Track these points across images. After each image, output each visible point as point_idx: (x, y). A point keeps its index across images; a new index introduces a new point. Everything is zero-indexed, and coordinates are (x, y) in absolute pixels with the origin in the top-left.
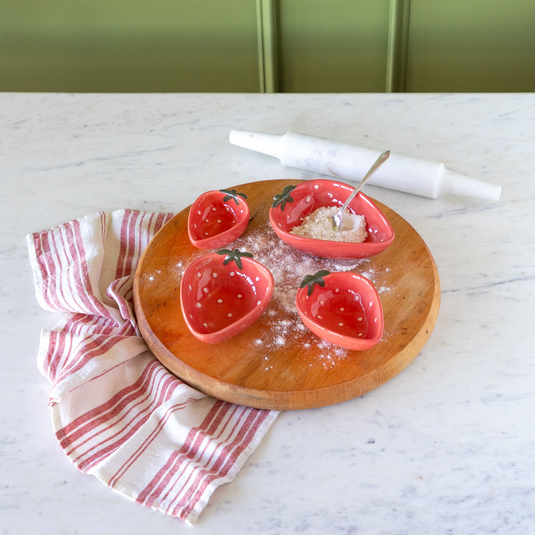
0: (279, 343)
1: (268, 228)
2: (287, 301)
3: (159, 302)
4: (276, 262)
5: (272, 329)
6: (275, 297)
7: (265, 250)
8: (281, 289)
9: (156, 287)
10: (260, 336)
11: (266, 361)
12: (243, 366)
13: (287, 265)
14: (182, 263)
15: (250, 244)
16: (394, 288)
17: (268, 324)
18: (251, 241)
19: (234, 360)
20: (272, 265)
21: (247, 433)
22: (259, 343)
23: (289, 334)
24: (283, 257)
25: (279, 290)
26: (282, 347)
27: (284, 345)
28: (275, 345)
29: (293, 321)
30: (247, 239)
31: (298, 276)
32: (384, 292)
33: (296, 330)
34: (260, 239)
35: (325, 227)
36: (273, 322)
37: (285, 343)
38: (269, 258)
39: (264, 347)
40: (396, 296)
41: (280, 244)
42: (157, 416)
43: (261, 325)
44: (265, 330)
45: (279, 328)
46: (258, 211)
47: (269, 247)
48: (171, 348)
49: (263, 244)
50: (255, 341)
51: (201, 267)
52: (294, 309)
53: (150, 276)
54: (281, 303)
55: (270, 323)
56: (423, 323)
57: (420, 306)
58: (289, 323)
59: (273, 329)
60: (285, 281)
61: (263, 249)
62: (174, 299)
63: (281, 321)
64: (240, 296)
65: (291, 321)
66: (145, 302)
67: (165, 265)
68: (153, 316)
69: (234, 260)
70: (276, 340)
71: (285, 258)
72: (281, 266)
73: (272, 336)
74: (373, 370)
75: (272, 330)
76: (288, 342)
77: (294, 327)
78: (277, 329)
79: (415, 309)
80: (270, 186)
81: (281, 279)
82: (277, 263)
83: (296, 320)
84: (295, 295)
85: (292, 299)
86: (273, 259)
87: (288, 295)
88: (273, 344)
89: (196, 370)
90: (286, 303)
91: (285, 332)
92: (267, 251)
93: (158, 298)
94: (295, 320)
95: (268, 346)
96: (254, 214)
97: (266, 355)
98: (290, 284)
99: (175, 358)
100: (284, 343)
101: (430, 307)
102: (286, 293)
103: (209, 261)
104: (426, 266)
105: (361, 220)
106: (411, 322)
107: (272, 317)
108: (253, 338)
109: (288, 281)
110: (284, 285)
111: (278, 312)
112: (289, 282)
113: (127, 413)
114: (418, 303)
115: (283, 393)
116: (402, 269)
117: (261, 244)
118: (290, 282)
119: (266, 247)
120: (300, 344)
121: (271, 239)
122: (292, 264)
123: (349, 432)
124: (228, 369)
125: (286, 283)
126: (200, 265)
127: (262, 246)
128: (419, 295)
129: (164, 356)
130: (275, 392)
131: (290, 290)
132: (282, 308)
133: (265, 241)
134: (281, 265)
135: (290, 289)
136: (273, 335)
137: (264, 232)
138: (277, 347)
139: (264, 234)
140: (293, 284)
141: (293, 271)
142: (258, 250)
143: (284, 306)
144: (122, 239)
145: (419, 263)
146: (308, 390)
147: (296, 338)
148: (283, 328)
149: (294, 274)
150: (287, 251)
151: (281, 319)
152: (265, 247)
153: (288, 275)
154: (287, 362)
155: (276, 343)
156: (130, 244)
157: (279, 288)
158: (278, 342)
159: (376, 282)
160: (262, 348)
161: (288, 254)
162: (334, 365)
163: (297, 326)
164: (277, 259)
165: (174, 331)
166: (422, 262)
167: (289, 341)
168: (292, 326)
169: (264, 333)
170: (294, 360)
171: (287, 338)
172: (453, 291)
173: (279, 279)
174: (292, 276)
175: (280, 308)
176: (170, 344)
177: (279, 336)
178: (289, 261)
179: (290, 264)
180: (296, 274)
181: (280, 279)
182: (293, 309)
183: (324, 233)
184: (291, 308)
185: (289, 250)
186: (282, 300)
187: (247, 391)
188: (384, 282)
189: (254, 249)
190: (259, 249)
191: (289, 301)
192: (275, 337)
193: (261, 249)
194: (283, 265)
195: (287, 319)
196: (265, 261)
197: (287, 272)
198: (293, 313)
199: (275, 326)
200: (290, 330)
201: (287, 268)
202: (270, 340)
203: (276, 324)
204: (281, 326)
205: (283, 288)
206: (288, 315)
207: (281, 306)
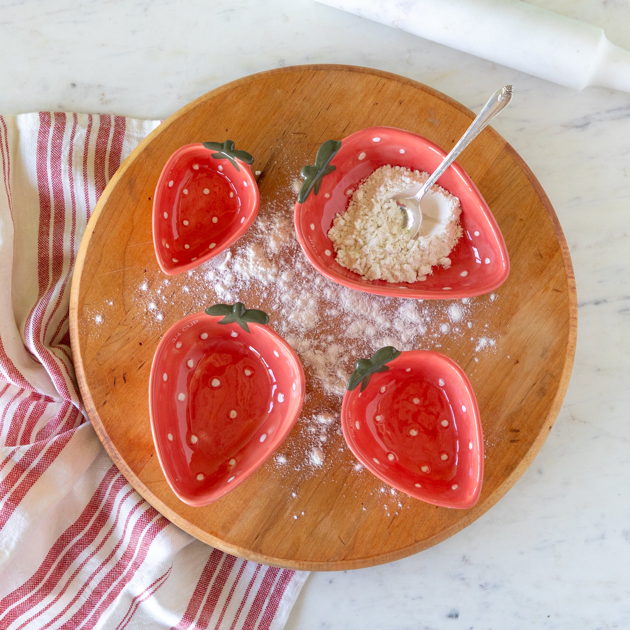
1: (291, 197)
2: (325, 371)
3: (116, 372)
4: (306, 280)
5: (302, 432)
6: (307, 362)
7: (288, 251)
8: (316, 343)
9: (108, 339)
10: (284, 448)
11: (294, 499)
12: (257, 511)
13: (324, 287)
14: (148, 282)
15: (261, 236)
16: (503, 339)
18: (264, 229)
19: (244, 498)
20: (300, 288)
22: (281, 463)
23: (330, 443)
26: (318, 470)
27: (321, 466)
28: (308, 466)
29: (336, 415)
30: (255, 224)
31: (344, 313)
32: (485, 349)
33: (340, 435)
34: (278, 225)
36: (305, 416)
37: (324, 463)
38: (294, 270)
39: (289, 471)
40: (504, 358)
45: (313, 430)
46: (274, 154)
47: (293, 244)
48: (141, 473)
49: (283, 239)
50: (276, 457)
52: (338, 390)
53: (96, 314)
54: (316, 376)
56: (545, 418)
57: (542, 380)
58: (330, 420)
59: (304, 431)
60: (322, 325)
61: (284, 249)
62: (140, 365)
63: (316, 414)
64: (248, 373)
65: (333, 414)
66: (92, 372)
67: (119, 286)
68: (107, 404)
70: (309, 456)
72: (316, 289)
73: (302, 448)
74: (461, 518)
75: (302, 434)
76: (328, 460)
77: (337, 427)
78: (310, 432)
79: (535, 387)
80: (294, 89)
81: (316, 320)
82: (308, 282)
84: (338, 356)
85: (334, 366)
86: (301, 273)
87: (327, 357)
88: (305, 465)
89: (184, 518)
90: (324, 377)
91: (323, 439)
92: (290, 253)
93: (112, 362)
94: (338, 412)
95: (296, 469)
96: (267, 160)
97: (293, 488)
98: (330, 332)
100: (322, 464)
101: (559, 382)
102: (324, 351)
103: (194, 323)
104: (558, 288)
105: (453, 208)
106: (526, 416)
109: (327, 324)
110: (320, 333)
111: (312, 395)
112: (328, 327)
114: (539, 373)
115: (321, 563)
116: (516, 296)
117: (281, 240)
118: (331, 327)
119: (289, 244)
120: (347, 465)
123: (421, 598)
124: (235, 518)
125: (324, 329)
126: (179, 333)
127: (281, 242)
128: (542, 355)
130: (309, 563)
131: (330, 345)
132: (317, 386)
133: (287, 230)
135: (330, 343)
136: (305, 445)
137: (286, 208)
138: (310, 471)
139: (285, 211)
140: (335, 331)
141: (335, 302)
142: (276, 252)
143: (320, 382)
144: (40, 187)
145: (546, 280)
146: (360, 558)
147: (341, 452)
148: (320, 429)
149: (337, 309)
151: (316, 409)
152: (288, 245)
153: (328, 312)
154: (327, 502)
155: (309, 461)
156: (56, 197)
157: (312, 341)
158: (312, 461)
159: (473, 326)
160: (287, 473)
162: (400, 508)
165: (144, 436)
166: (551, 279)
167: (329, 457)
168: (335, 424)
169: (290, 440)
170: (338, 498)
171: (326, 451)
172: (597, 303)
173: (312, 321)
174: (334, 312)
175: (314, 386)
176: (139, 465)
177: (314, 449)
179: (330, 285)
180: (341, 308)
181: (314, 322)
184: (333, 388)
186: (317, 369)
187: (266, 559)
188: (486, 326)
189: (269, 250)
190: (277, 249)
191: (329, 370)
192: (308, 450)
193: (281, 249)
194: (319, 287)
195: (327, 411)
196: (287, 278)
197: (325, 304)
198: (336, 397)
199: (307, 425)
200: (332, 434)
201: (325, 295)
202: (300, 457)
203: (309, 421)
204: (317, 426)
205: (319, 340)
206: (328, 402)
207: (316, 382)
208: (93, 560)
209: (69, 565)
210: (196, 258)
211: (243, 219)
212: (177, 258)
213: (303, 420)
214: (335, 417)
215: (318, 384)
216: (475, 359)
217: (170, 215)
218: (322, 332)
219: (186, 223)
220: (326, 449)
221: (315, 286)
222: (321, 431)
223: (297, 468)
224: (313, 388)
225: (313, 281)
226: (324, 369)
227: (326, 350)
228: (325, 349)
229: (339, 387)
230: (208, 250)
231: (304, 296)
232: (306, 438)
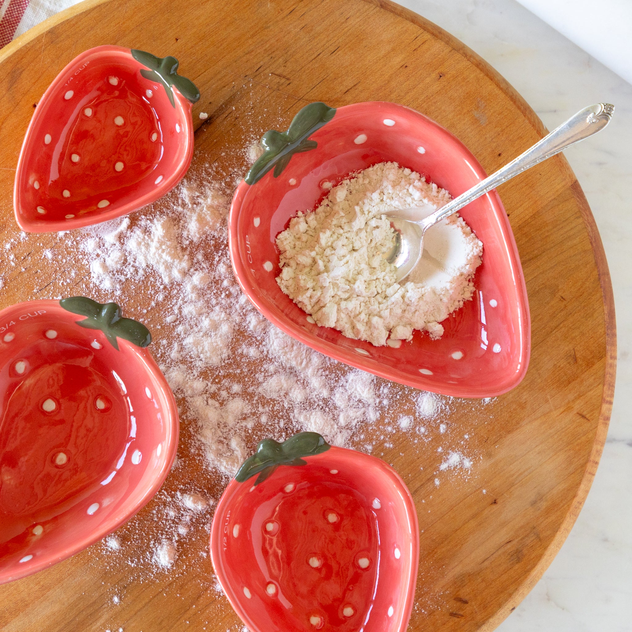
1: (242, 165)
2: (214, 434)
4: (227, 293)
5: (155, 512)
6: (192, 413)
7: (212, 242)
8: (213, 388)
11: (113, 605)
12: (56, 608)
15: (180, 209)
16: (484, 464)
18: (187, 201)
19: (42, 583)
20: (214, 302)
22: (112, 548)
23: (190, 539)
25: (206, 392)
26: (161, 575)
27: (168, 569)
28: (149, 564)
29: (211, 502)
30: (178, 189)
31: (267, 356)
32: (454, 469)
34: (209, 201)
35: (373, 244)
36: (166, 490)
37: (172, 566)
38: (213, 273)
39: (119, 564)
40: (477, 490)
45: (172, 514)
46: (234, 95)
49: (211, 224)
50: (106, 537)
52: (225, 467)
54: (199, 437)
56: (510, 595)
57: (523, 538)
58: (200, 507)
59: (159, 511)
60: (230, 364)
61: (209, 239)
63: (183, 492)
64: (101, 405)
65: (207, 500)
70: (154, 549)
72: (236, 311)
73: (148, 534)
75: (153, 514)
76: (180, 562)
77: (208, 519)
78: (167, 516)
79: (509, 546)
80: (292, 9)
81: (223, 356)
84: (240, 417)
85: (230, 430)
86: (222, 281)
87: (223, 414)
88: (144, 560)
90: (210, 441)
91: (183, 531)
92: (215, 247)
95: (130, 563)
96: (222, 101)
97: (118, 589)
98: (239, 379)
100: (169, 566)
101: (546, 548)
102: (221, 404)
104: (585, 413)
105: (470, 255)
106: (484, 584)
109: (238, 366)
110: (224, 377)
111: (185, 462)
112: (238, 371)
114: (521, 527)
116: (522, 406)
117: (207, 223)
118: (242, 372)
119: (218, 234)
120: (206, 579)
124: (21, 607)
125: (231, 371)
127: (207, 228)
128: (534, 503)
131: (233, 398)
132: (197, 452)
133: (221, 212)
135: (234, 396)
136: (153, 532)
137: (228, 180)
138: (150, 571)
139: (226, 183)
141: (259, 338)
142: (195, 240)
143: (203, 448)
145: (571, 397)
147: (202, 557)
148: (182, 515)
149: (258, 348)
151: (184, 485)
152: (216, 234)
153: (244, 349)
154: (160, 624)
155: (151, 557)
157: (209, 384)
158: (157, 559)
159: (447, 431)
160: (115, 565)
166: (579, 396)
167: (183, 561)
168: (205, 515)
169: (134, 519)
170: (178, 623)
171: (181, 550)
174: (252, 352)
175: (192, 451)
177: (164, 541)
180: (265, 349)
181: (219, 357)
182: (221, 463)
183: (358, 287)
184: (219, 461)
186: (204, 427)
188: (466, 437)
189: (185, 234)
190: (198, 236)
191: (221, 434)
192: (155, 541)
193: (204, 237)
194: (242, 308)
195: (200, 492)
196: (200, 283)
197: (244, 336)
198: (219, 476)
199: (165, 504)
200: (196, 528)
201: (247, 322)
202: (141, 547)
203: (169, 499)
204: (179, 510)
205: (219, 386)
206: (205, 479)
207: (197, 445)
210: (72, 216)
211: (160, 178)
212: (45, 208)
213: (161, 495)
214: (209, 505)
215: (199, 449)
216: (436, 479)
217: (55, 140)
218: (227, 375)
219: (76, 158)
220: (182, 546)
221: (237, 306)
222: (183, 519)
223: (132, 562)
224: (189, 452)
225: (237, 297)
226: (213, 430)
227: (225, 403)
228: (223, 401)
229: (227, 462)
230: (95, 208)
231: (217, 315)
232: (157, 523)
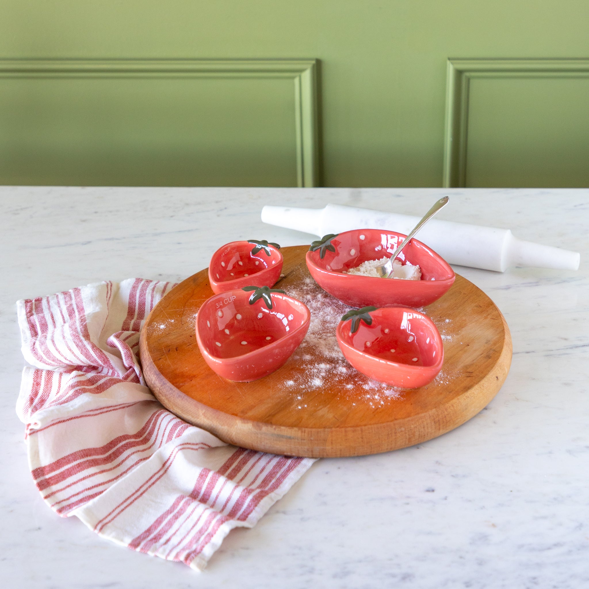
0: (315, 384)
1: (304, 284)
2: (325, 347)
3: (170, 347)
5: (307, 372)
8: (319, 336)
9: (168, 334)
10: (293, 378)
11: (298, 400)
12: (270, 405)
13: (326, 316)
16: (456, 337)
17: (302, 367)
19: (260, 399)
21: (273, 481)
22: (290, 384)
23: (328, 376)
24: (322, 309)
25: (316, 338)
26: (318, 388)
27: (321, 386)
28: (311, 386)
29: (333, 365)
32: (444, 340)
33: (336, 373)
34: (294, 293)
36: (309, 365)
37: (323, 385)
39: (296, 388)
40: (458, 343)
41: (319, 298)
42: (160, 457)
43: (294, 368)
44: (298, 373)
45: (315, 371)
46: (293, 270)
47: (305, 300)
48: (181, 388)
50: (286, 382)
51: (222, 304)
52: (335, 354)
53: (161, 325)
54: (318, 349)
55: (304, 366)
56: (492, 368)
57: (487, 353)
58: (328, 366)
59: (308, 371)
60: (324, 330)
62: (189, 344)
63: (318, 364)
65: (330, 364)
66: (153, 347)
67: (180, 315)
68: (162, 360)
69: (262, 298)
70: (312, 381)
71: (324, 310)
72: (319, 317)
73: (306, 378)
74: (431, 409)
75: (307, 373)
76: (326, 383)
77: (334, 370)
78: (313, 372)
79: (482, 355)
82: (314, 314)
83: (337, 364)
87: (327, 342)
88: (308, 386)
89: (212, 408)
90: (324, 349)
91: (323, 374)
93: (169, 343)
94: (335, 364)
95: (301, 387)
96: (288, 273)
97: (299, 395)
99: (186, 397)
100: (321, 384)
101: (500, 353)
102: (325, 340)
103: (233, 299)
104: (494, 318)
106: (477, 367)
107: (307, 361)
108: (283, 380)
109: (328, 330)
110: (322, 333)
111: (315, 357)
113: (123, 461)
114: (485, 350)
115: (319, 430)
116: (465, 320)
118: (330, 331)
120: (341, 386)
121: (307, 294)
122: (332, 315)
123: (402, 481)
124: (251, 408)
126: (221, 302)
128: (486, 343)
129: (173, 398)
130: (310, 430)
131: (329, 338)
132: (319, 353)
133: (301, 295)
134: (319, 315)
136: (309, 377)
138: (312, 388)
139: (299, 289)
140: (333, 332)
141: (333, 321)
143: (322, 352)
145: (485, 315)
146: (351, 427)
147: (336, 380)
148: (321, 370)
149: (334, 324)
150: (327, 304)
151: (318, 362)
153: (328, 325)
154: (325, 401)
155: (311, 384)
160: (294, 389)
161: (327, 306)
162: (383, 404)
163: (338, 370)
164: (315, 310)
166: (489, 315)
167: (328, 383)
168: (332, 369)
169: (298, 375)
170: (334, 399)
171: (325, 380)
172: (528, 353)
173: (317, 327)
174: (332, 325)
175: (317, 353)
176: (181, 384)
177: (315, 378)
178: (329, 312)
179: (330, 315)
180: (338, 323)
182: (332, 354)
185: (329, 303)
186: (320, 346)
187: (275, 429)
188: (444, 331)
191: (328, 347)
192: (311, 379)
194: (322, 316)
195: (326, 363)
197: (326, 322)
198: (333, 358)
200: (329, 373)
201: (326, 318)
202: (305, 382)
203: (312, 367)
204: (318, 369)
205: (321, 335)
206: (327, 359)
207: (318, 351)
208: (133, 457)
209: (112, 460)
220: (325, 378)
232: (309, 374)
